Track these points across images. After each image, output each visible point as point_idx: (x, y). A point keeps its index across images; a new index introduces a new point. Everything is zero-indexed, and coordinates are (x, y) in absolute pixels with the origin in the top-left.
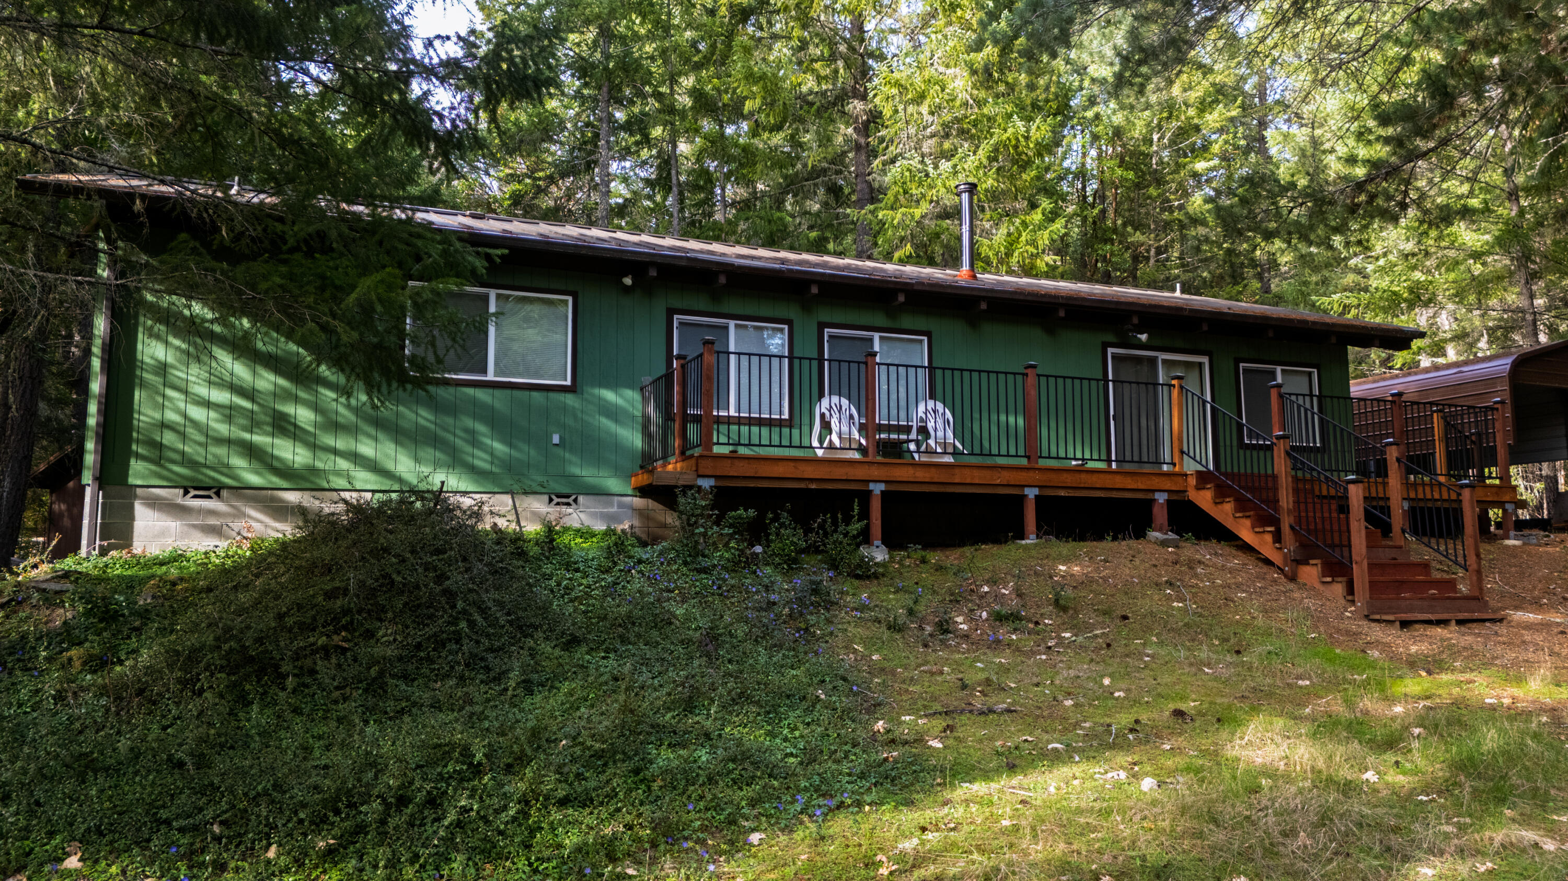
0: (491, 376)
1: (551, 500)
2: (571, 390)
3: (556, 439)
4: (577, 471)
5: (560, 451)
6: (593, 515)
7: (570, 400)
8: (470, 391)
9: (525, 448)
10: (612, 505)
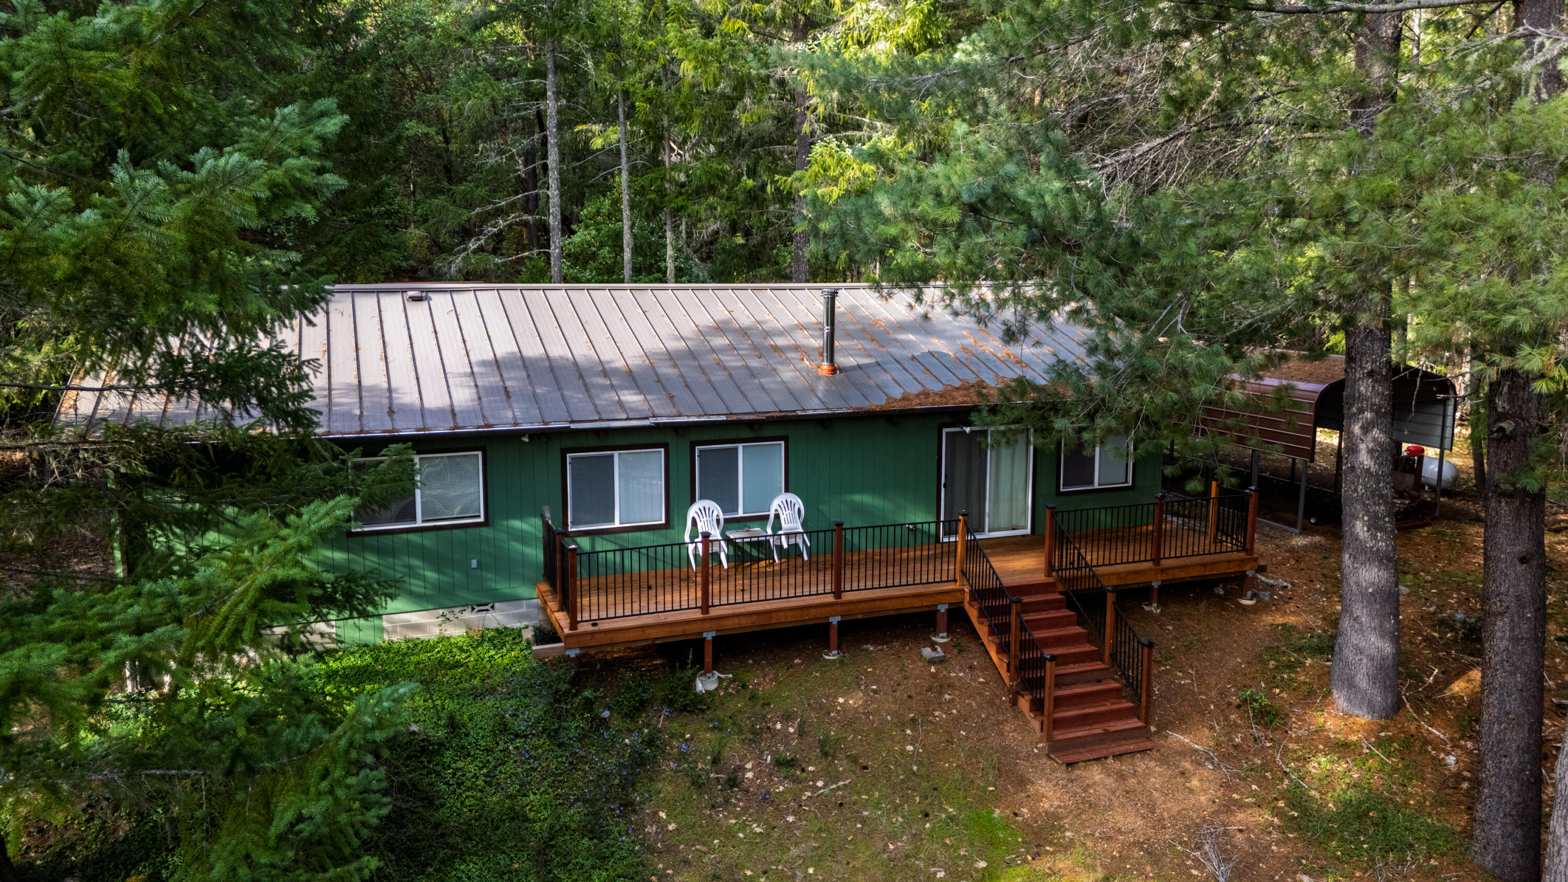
0: (419, 524)
1: (473, 609)
2: (486, 524)
3: (474, 563)
4: (493, 585)
5: (478, 572)
6: (508, 616)
7: (485, 531)
8: (405, 536)
9: (451, 572)
10: (522, 607)
